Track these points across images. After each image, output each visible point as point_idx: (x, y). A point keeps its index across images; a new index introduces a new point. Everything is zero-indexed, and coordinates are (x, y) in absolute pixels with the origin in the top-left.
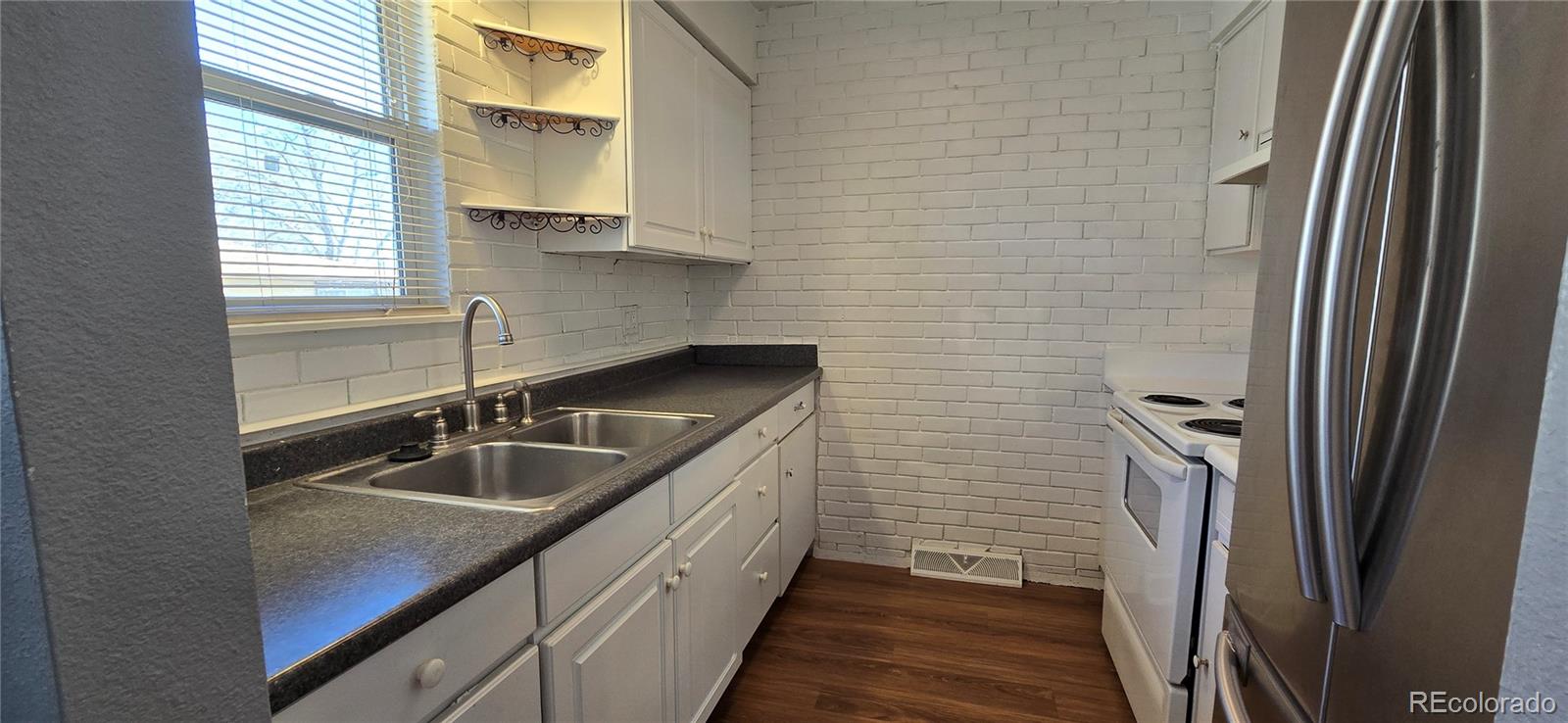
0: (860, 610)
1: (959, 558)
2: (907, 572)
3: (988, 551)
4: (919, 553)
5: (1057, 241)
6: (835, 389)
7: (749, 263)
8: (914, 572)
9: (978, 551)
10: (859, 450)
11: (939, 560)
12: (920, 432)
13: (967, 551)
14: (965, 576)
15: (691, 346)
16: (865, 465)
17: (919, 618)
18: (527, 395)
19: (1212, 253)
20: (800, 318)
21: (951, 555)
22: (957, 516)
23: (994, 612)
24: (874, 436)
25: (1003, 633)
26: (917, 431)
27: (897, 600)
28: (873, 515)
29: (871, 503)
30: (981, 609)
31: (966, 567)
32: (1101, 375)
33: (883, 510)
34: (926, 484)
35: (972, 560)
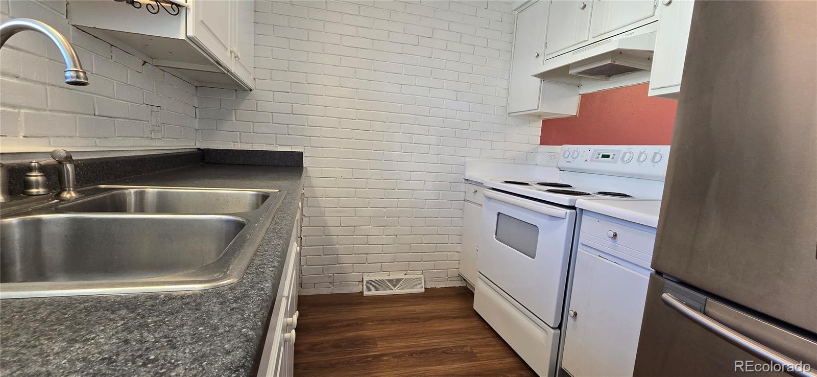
0: (344, 323)
1: (390, 281)
2: (361, 294)
3: (405, 274)
4: (368, 282)
5: (445, 100)
6: (315, 182)
7: (251, 90)
8: (366, 293)
9: (400, 276)
10: (330, 221)
11: (379, 284)
12: (369, 208)
13: (394, 276)
14: (395, 291)
15: (199, 149)
16: (334, 230)
17: (382, 321)
18: (69, 167)
19: (510, 115)
20: (290, 133)
21: (386, 280)
22: (389, 257)
23: (418, 308)
24: (340, 212)
25: (429, 319)
26: (367, 207)
27: (365, 313)
28: (339, 263)
29: (337, 255)
30: (412, 308)
31: (395, 286)
32: (463, 174)
33: (344, 258)
34: (372, 240)
35: (398, 281)
